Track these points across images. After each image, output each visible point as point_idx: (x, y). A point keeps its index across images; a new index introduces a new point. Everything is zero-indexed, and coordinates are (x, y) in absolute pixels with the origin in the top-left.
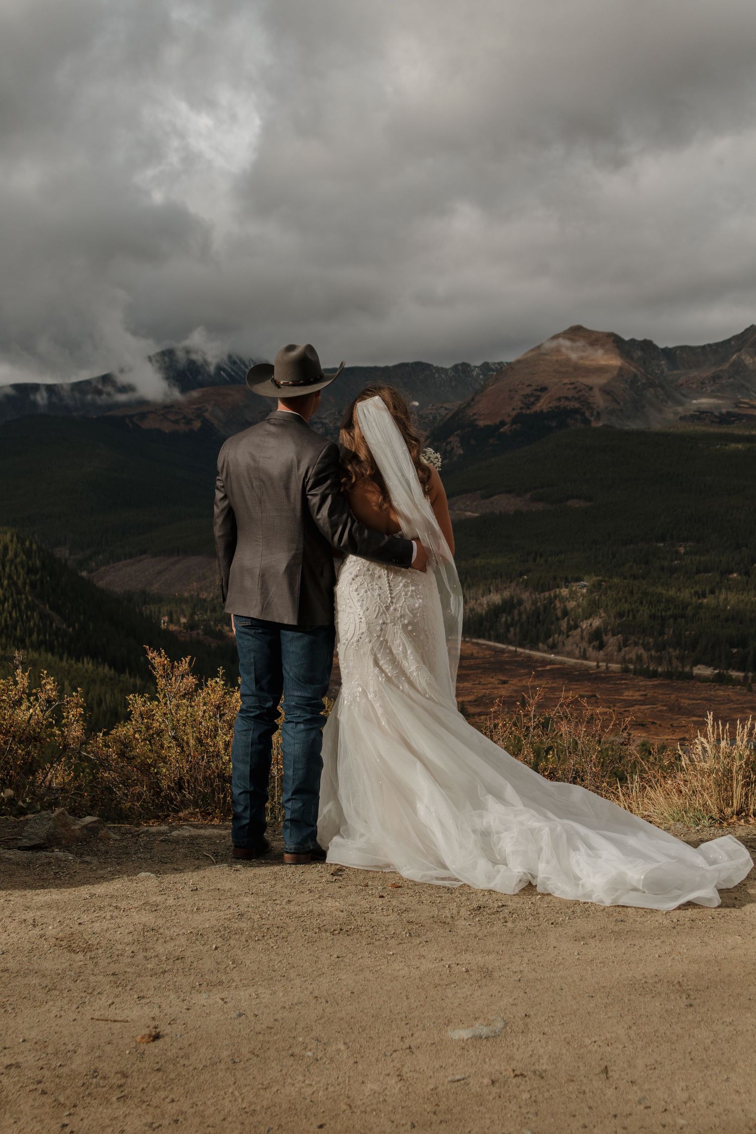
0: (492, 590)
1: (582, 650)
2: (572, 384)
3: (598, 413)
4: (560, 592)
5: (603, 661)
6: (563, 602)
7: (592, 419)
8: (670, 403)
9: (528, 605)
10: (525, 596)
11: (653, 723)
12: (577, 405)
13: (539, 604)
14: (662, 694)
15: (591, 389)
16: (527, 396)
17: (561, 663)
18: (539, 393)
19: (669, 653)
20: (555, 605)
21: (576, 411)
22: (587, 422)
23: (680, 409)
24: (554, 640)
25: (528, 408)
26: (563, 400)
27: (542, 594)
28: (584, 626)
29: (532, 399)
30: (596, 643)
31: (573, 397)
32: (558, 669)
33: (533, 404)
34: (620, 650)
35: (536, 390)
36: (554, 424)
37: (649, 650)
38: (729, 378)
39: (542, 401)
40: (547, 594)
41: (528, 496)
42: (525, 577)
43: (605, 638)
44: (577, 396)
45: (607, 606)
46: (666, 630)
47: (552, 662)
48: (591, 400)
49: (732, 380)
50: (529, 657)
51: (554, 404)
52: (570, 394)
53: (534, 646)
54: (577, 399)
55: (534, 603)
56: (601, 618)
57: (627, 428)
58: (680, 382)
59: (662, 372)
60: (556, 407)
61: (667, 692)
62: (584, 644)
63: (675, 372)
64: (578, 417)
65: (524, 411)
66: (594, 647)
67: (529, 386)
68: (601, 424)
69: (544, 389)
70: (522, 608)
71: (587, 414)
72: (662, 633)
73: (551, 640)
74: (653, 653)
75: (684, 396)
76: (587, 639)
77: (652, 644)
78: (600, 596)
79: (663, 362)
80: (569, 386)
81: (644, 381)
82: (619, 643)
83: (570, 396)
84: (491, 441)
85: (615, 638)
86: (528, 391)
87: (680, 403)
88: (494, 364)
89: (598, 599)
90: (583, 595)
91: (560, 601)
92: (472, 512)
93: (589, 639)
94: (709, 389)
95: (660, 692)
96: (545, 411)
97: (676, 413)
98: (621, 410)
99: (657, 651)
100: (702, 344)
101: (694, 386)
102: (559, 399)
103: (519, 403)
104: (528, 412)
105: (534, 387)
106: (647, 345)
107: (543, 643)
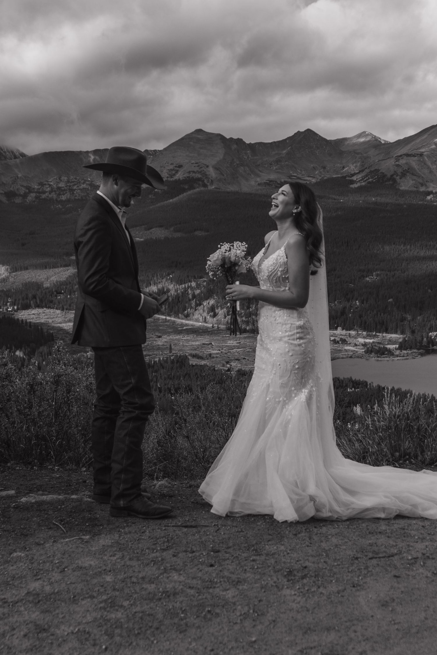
0: (152, 283)
1: (204, 318)
2: (196, 163)
3: (212, 180)
4: (191, 285)
5: (215, 324)
6: (193, 290)
7: (208, 184)
8: (253, 176)
9: (173, 292)
10: (171, 287)
11: (244, 358)
12: (200, 176)
13: (179, 291)
14: (249, 342)
15: (208, 166)
16: (171, 170)
17: (192, 325)
18: (178, 169)
19: (253, 319)
20: (188, 292)
21: (199, 179)
22: (205, 186)
23: (258, 179)
24: (188, 312)
25: (172, 177)
26: (192, 173)
27: (181, 286)
28: (205, 304)
29: (174, 172)
30: (212, 314)
31: (197, 171)
32: (190, 329)
33: (174, 175)
34: (225, 317)
35: (176, 167)
36: (187, 187)
37: (242, 317)
38: (286, 161)
39: (180, 173)
40: (183, 286)
41: (172, 229)
42: (171, 276)
43: (217, 311)
44: (199, 170)
45: (218, 292)
46: (251, 306)
47: (187, 325)
48: (208, 173)
49: (287, 162)
50: (174, 322)
51: (187, 175)
52: (196, 169)
53: (177, 316)
54: (200, 172)
55: (176, 291)
56: (214, 299)
57: (228, 190)
58: (258, 163)
59: (248, 158)
60: (187, 177)
61: (252, 341)
62: (205, 314)
63: (255, 157)
64: (201, 183)
65: (169, 179)
66: (210, 316)
67: (172, 164)
68: (213, 187)
69: (180, 166)
70: (169, 294)
71: (206, 181)
72: (248, 308)
73: (186, 312)
74: (244, 319)
75: (260, 171)
76: (206, 312)
77: (243, 314)
78: (214, 286)
79: (248, 152)
80: (195, 165)
81: (238, 163)
82: (225, 313)
83: (195, 170)
84: (150, 196)
85: (223, 310)
86: (171, 167)
87: (259, 176)
88: (151, 151)
89: (213, 289)
90: (204, 286)
91: (191, 290)
92: (139, 238)
93: (208, 311)
94: (275, 168)
95: (248, 341)
96: (181, 179)
97: (256, 182)
98: (225, 179)
99: (246, 318)
100: (270, 142)
101: (266, 166)
102: (189, 172)
103: (166, 174)
104: (172, 179)
105: (174, 165)
106: (239, 141)
107: (181, 314)
